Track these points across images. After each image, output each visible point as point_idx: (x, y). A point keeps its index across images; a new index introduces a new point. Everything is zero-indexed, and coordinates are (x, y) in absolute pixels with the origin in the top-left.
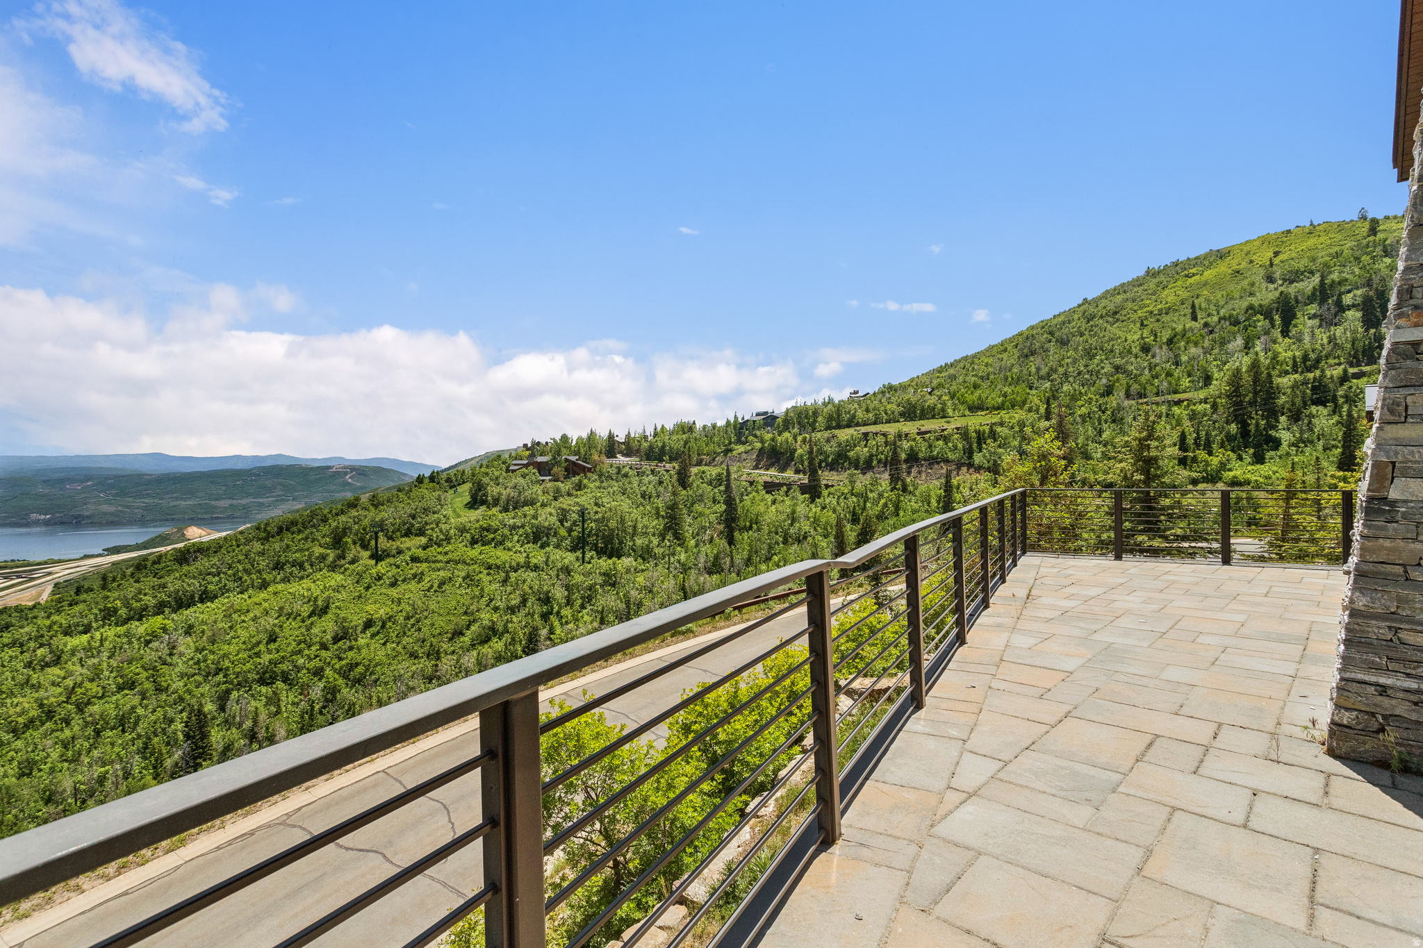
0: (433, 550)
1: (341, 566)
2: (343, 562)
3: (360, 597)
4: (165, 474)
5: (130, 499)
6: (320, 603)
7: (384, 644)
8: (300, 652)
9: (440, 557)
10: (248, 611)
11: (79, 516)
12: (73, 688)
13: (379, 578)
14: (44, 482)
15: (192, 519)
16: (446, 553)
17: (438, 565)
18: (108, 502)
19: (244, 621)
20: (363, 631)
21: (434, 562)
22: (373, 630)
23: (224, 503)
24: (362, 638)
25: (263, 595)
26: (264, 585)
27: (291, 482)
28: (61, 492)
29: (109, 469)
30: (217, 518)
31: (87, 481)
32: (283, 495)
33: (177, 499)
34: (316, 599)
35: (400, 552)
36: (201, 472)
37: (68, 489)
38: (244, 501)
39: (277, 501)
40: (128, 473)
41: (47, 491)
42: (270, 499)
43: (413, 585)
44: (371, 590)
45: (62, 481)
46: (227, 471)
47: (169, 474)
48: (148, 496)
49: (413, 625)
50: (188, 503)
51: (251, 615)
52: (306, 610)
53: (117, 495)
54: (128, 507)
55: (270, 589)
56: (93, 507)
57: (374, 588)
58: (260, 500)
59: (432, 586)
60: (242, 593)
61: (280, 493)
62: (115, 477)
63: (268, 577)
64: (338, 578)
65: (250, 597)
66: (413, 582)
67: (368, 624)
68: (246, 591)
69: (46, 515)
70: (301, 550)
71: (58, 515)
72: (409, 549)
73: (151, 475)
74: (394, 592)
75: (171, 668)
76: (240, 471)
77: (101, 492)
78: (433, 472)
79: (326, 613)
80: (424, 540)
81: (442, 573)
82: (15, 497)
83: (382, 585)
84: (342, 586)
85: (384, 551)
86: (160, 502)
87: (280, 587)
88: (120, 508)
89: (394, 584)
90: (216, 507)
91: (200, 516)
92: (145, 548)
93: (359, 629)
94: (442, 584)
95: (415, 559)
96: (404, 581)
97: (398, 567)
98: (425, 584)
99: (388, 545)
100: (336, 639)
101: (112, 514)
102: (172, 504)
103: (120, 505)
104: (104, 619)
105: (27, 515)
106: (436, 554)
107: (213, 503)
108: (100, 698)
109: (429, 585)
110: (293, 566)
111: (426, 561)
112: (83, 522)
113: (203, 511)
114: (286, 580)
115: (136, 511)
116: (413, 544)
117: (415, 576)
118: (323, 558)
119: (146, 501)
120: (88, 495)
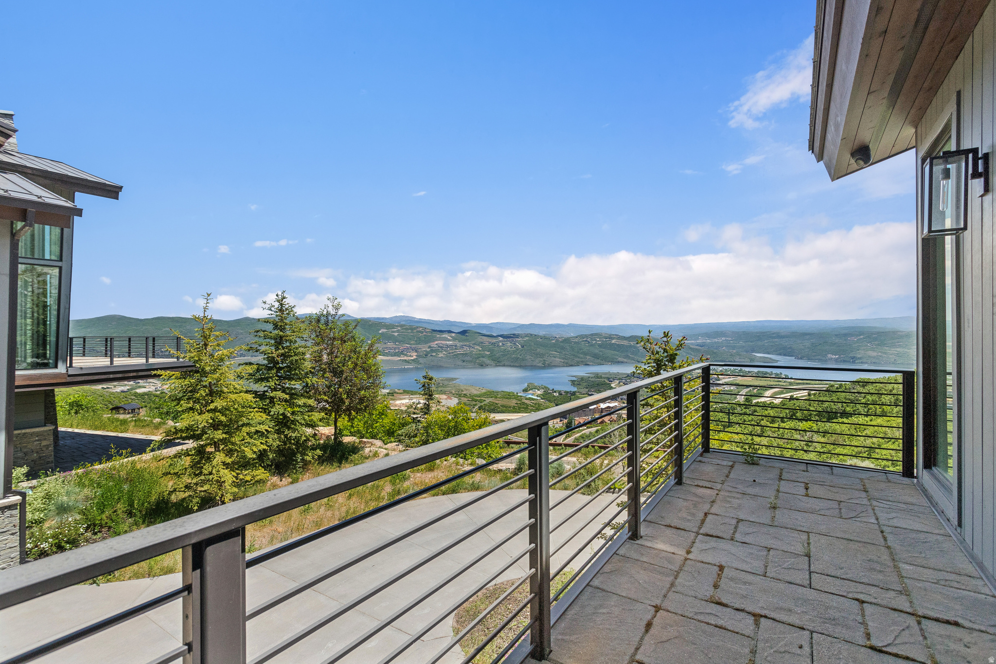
5: (888, 348)
11: (854, 357)
14: (836, 335)
18: (873, 350)
28: (844, 342)
29: (875, 328)
31: (860, 335)
37: (850, 340)
40: (887, 330)
41: (837, 341)
45: (845, 335)
48: (899, 346)
53: (878, 345)
54: (885, 353)
56: (863, 352)
62: (878, 333)
69: (836, 355)
71: (842, 356)
73: (903, 332)
77: (868, 343)
82: (821, 344)
86: (908, 351)
88: (880, 354)
101: (874, 357)
103: (881, 352)
105: (826, 355)
112: (856, 361)
115: (890, 356)
119: (898, 350)
120: (861, 344)
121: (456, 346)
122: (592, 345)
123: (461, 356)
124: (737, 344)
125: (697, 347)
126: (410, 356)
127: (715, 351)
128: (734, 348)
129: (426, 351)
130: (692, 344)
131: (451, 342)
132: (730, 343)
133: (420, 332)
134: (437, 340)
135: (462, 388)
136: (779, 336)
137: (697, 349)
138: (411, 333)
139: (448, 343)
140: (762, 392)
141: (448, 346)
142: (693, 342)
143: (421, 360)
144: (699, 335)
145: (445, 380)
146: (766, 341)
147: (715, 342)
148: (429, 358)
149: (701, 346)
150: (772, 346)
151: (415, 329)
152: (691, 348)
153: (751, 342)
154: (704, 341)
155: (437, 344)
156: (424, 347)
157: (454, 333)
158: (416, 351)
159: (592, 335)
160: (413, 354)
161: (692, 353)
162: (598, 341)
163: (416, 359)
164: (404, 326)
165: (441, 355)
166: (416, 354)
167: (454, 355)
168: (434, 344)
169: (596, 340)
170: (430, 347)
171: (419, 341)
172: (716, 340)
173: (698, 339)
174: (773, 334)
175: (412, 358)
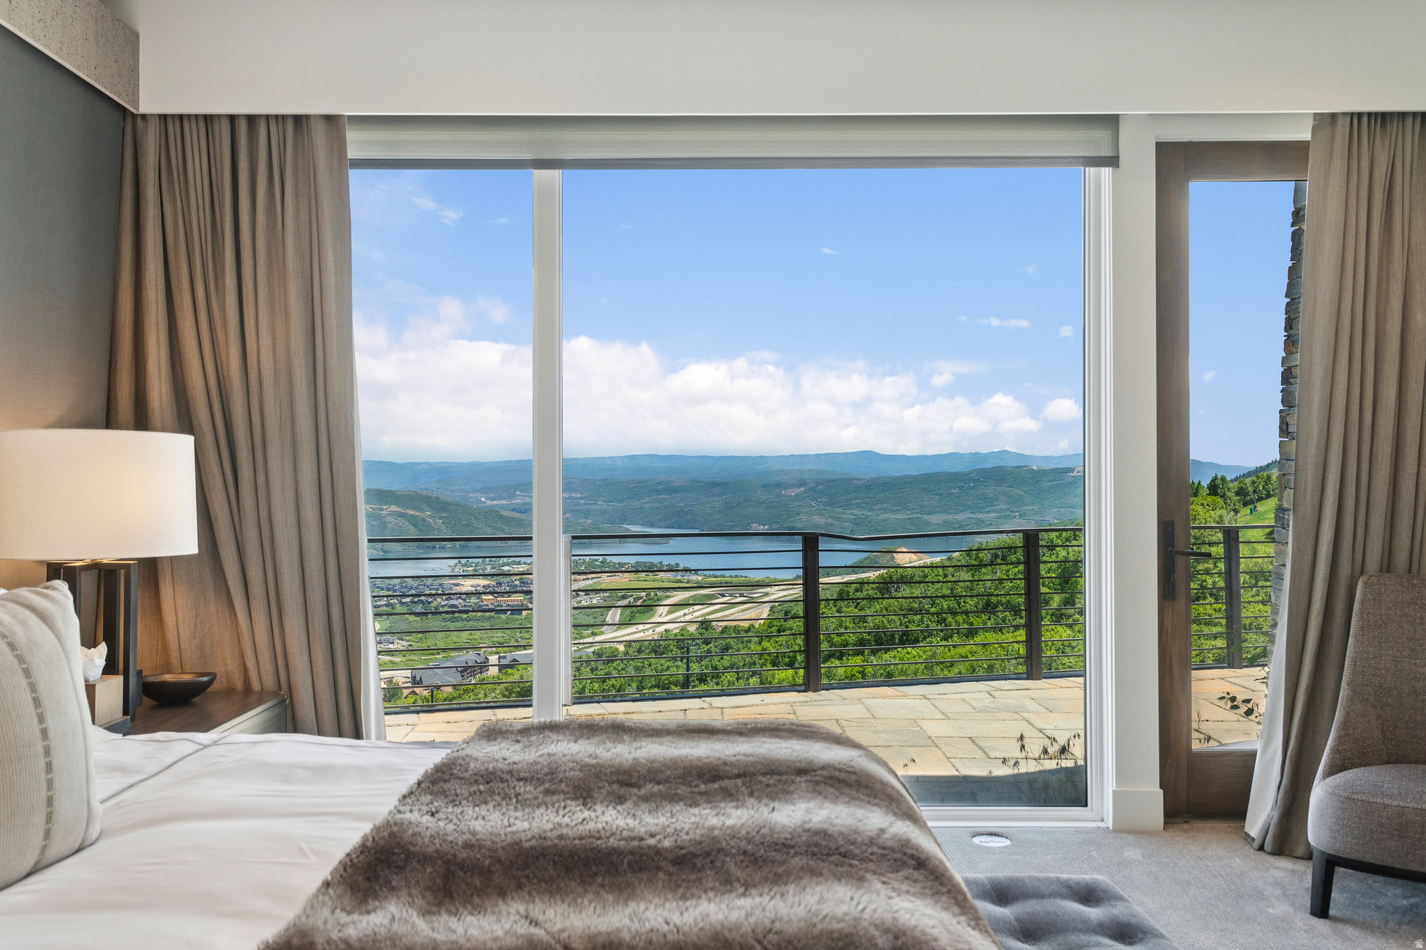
1: (1069, 616)
4: (873, 480)
5: (840, 510)
11: (793, 527)
14: (763, 486)
18: (819, 513)
23: (937, 519)
26: (972, 633)
27: (1018, 492)
28: (777, 500)
29: (821, 471)
31: (800, 486)
32: (1008, 509)
33: (886, 510)
36: (912, 476)
37: (784, 496)
38: (960, 517)
39: (999, 517)
40: (838, 477)
41: (765, 497)
42: (990, 515)
45: (778, 486)
46: (940, 474)
47: (878, 479)
48: (858, 506)
50: (899, 516)
53: (828, 504)
54: (838, 519)
55: (978, 639)
56: (805, 518)
58: (980, 516)
61: (1004, 507)
62: (826, 481)
63: (977, 622)
69: (764, 525)
71: (774, 526)
73: (861, 479)
76: (955, 474)
77: (813, 500)
78: (1215, 478)
82: (739, 504)
86: (869, 514)
87: (991, 637)
88: (830, 520)
90: (928, 523)
92: (852, 572)
102: (881, 517)
103: (832, 517)
105: (749, 524)
107: (925, 517)
113: (913, 528)
115: (845, 524)
119: (856, 512)
120: (801, 504)
124: (594, 507)
128: (587, 514)
130: (503, 507)
132: (579, 505)
136: (670, 489)
137: (514, 519)
140: (650, 606)
142: (507, 501)
144: (516, 487)
149: (521, 512)
150: (657, 508)
152: (502, 517)
153: (620, 501)
154: (527, 499)
161: (504, 526)
173: (516, 495)
174: (658, 484)
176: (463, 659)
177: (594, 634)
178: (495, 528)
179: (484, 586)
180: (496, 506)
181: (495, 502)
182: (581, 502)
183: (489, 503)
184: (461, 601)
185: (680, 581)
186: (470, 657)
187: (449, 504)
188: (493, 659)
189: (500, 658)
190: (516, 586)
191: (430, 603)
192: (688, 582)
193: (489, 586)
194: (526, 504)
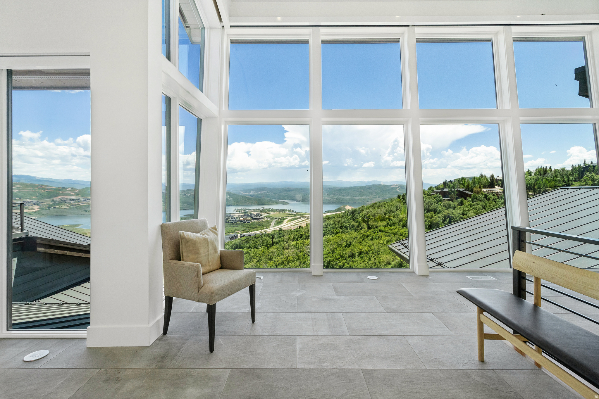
0: (387, 228)
2: (358, 228)
3: (360, 242)
4: (341, 188)
5: (333, 196)
6: (348, 242)
7: (363, 262)
8: (338, 259)
9: (390, 231)
10: (330, 242)
12: (288, 257)
13: (367, 236)
15: (349, 203)
16: (392, 230)
17: (388, 234)
18: (327, 197)
19: (328, 245)
20: (358, 255)
21: (388, 233)
22: (362, 256)
23: (357, 198)
24: (357, 258)
25: (335, 237)
27: (378, 191)
30: (355, 203)
33: (344, 196)
34: (347, 241)
35: (376, 227)
36: (352, 187)
38: (363, 197)
42: (371, 197)
43: (377, 241)
44: (364, 240)
46: (359, 186)
47: (343, 188)
48: (337, 195)
49: (374, 257)
50: (347, 197)
51: (330, 243)
52: (344, 244)
53: (329, 194)
54: (332, 198)
57: (365, 240)
58: (368, 197)
59: (384, 243)
60: (331, 235)
61: (374, 195)
62: (330, 188)
64: (356, 233)
65: (332, 237)
66: (378, 240)
67: (360, 253)
68: (332, 234)
70: (349, 222)
72: (380, 226)
73: (338, 188)
74: (371, 242)
75: (308, 256)
76: (363, 186)
77: (326, 193)
79: (350, 247)
80: (385, 223)
81: (388, 238)
83: (368, 239)
84: (356, 237)
85: (372, 226)
86: (340, 197)
88: (330, 199)
89: (372, 240)
90: (355, 199)
91: (351, 202)
92: (335, 212)
93: (357, 254)
94: (388, 242)
95: (381, 231)
96: (375, 239)
97: (374, 233)
98: (382, 241)
99: (373, 224)
100: (349, 257)
102: (343, 198)
104: (301, 237)
106: (388, 230)
107: (354, 197)
108: (293, 261)
109: (383, 241)
110: (345, 228)
111: (385, 232)
113: (351, 200)
114: (342, 233)
115: (334, 199)
116: (382, 224)
117: (379, 237)
118: (353, 226)
119: (337, 196)
121: (79, 200)
122: (188, 197)
123: (84, 207)
124: (271, 195)
125: (250, 197)
126: (32, 209)
127: (259, 199)
128: (268, 197)
129: (49, 204)
130: (247, 195)
131: (74, 197)
133: (42, 189)
134: (60, 195)
135: (86, 232)
136: (289, 190)
137: (250, 198)
138: (33, 190)
139: (71, 197)
140: (282, 221)
141: (71, 200)
142: (248, 194)
143: (44, 212)
144: (251, 190)
145: (68, 227)
146: (283, 193)
147: (259, 194)
148: (52, 210)
149: (252, 196)
150: (286, 195)
151: (36, 186)
152: (247, 198)
153: (277, 193)
154: (254, 193)
155: (60, 199)
156: (47, 201)
157: (78, 189)
158: (38, 205)
159: (188, 190)
160: (35, 207)
161: (247, 200)
162: (192, 194)
163: (39, 211)
164: (25, 184)
165: (64, 207)
166: (38, 207)
167: (78, 207)
168: (57, 199)
169: (190, 194)
170: (52, 201)
171: (42, 196)
172: (260, 193)
173: (250, 192)
174: (286, 189)
175: (34, 211)
176: (231, 235)
177: (267, 228)
178: (245, 201)
179: (241, 216)
180: (246, 194)
181: (245, 194)
182: (267, 193)
183: (244, 194)
184: (235, 219)
185: (290, 214)
186: (233, 234)
187: (234, 194)
188: (239, 235)
189: (241, 235)
190: (249, 215)
191: (227, 220)
192: (292, 215)
193: (242, 216)
194: (253, 194)
